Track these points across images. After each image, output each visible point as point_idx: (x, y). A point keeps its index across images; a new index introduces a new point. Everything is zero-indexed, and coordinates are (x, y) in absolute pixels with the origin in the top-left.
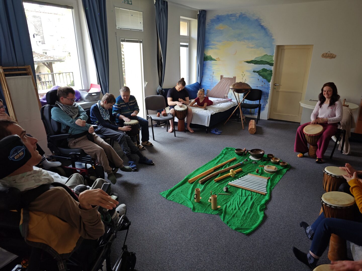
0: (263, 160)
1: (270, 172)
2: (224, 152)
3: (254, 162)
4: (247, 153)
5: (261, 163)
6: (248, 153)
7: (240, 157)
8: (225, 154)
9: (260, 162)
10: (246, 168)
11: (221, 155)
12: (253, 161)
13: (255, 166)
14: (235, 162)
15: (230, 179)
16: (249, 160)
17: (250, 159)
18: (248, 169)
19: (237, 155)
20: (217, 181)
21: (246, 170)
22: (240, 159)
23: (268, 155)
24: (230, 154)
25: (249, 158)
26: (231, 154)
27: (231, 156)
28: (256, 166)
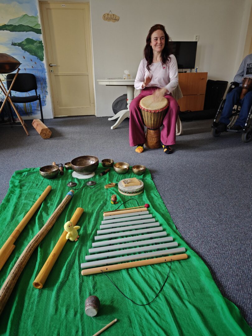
0: (101, 174)
1: (136, 192)
2: (17, 183)
3: (90, 183)
4: (63, 170)
5: (102, 180)
6: (65, 170)
7: (55, 181)
8: (21, 186)
9: (100, 179)
10: (87, 202)
11: (12, 192)
12: (86, 181)
13: (98, 190)
14: (52, 197)
15: (75, 253)
16: (76, 182)
17: (78, 180)
18: (92, 202)
19: (47, 181)
20: (44, 282)
21: (90, 206)
22: (59, 186)
23: (103, 161)
24: (31, 183)
25: (73, 178)
26: (33, 183)
27: (37, 185)
28: (100, 189)
